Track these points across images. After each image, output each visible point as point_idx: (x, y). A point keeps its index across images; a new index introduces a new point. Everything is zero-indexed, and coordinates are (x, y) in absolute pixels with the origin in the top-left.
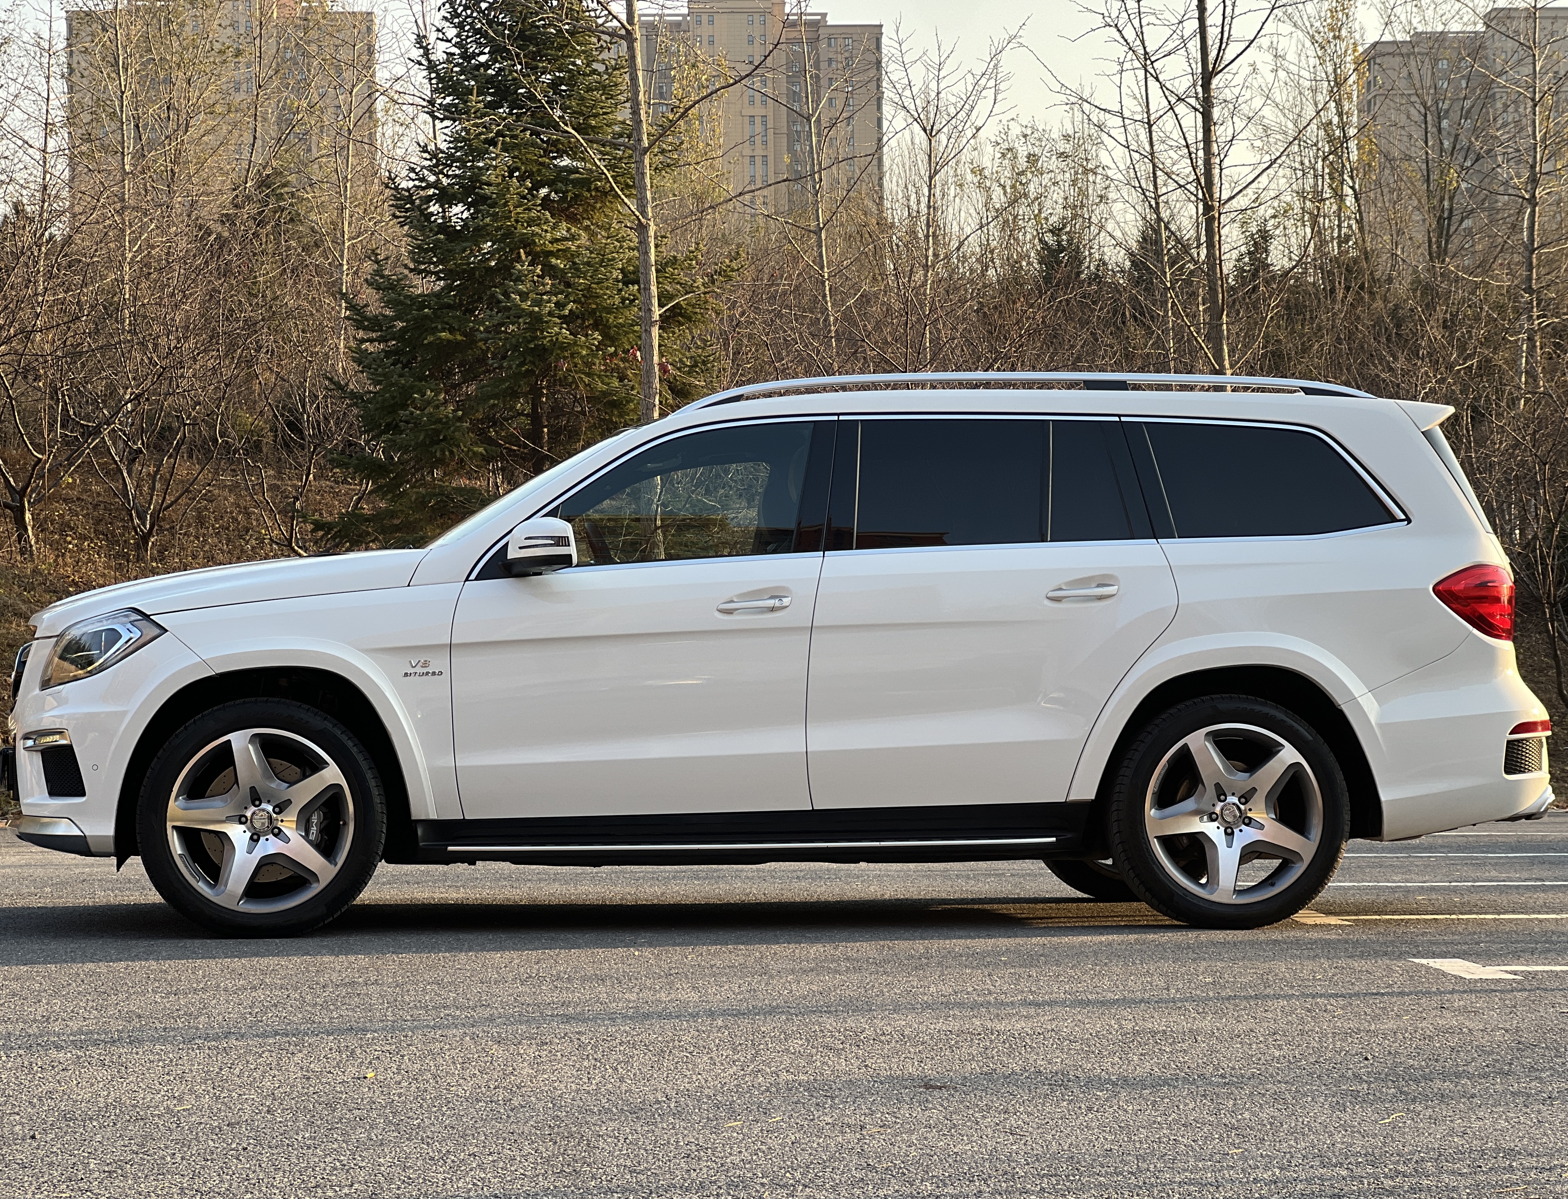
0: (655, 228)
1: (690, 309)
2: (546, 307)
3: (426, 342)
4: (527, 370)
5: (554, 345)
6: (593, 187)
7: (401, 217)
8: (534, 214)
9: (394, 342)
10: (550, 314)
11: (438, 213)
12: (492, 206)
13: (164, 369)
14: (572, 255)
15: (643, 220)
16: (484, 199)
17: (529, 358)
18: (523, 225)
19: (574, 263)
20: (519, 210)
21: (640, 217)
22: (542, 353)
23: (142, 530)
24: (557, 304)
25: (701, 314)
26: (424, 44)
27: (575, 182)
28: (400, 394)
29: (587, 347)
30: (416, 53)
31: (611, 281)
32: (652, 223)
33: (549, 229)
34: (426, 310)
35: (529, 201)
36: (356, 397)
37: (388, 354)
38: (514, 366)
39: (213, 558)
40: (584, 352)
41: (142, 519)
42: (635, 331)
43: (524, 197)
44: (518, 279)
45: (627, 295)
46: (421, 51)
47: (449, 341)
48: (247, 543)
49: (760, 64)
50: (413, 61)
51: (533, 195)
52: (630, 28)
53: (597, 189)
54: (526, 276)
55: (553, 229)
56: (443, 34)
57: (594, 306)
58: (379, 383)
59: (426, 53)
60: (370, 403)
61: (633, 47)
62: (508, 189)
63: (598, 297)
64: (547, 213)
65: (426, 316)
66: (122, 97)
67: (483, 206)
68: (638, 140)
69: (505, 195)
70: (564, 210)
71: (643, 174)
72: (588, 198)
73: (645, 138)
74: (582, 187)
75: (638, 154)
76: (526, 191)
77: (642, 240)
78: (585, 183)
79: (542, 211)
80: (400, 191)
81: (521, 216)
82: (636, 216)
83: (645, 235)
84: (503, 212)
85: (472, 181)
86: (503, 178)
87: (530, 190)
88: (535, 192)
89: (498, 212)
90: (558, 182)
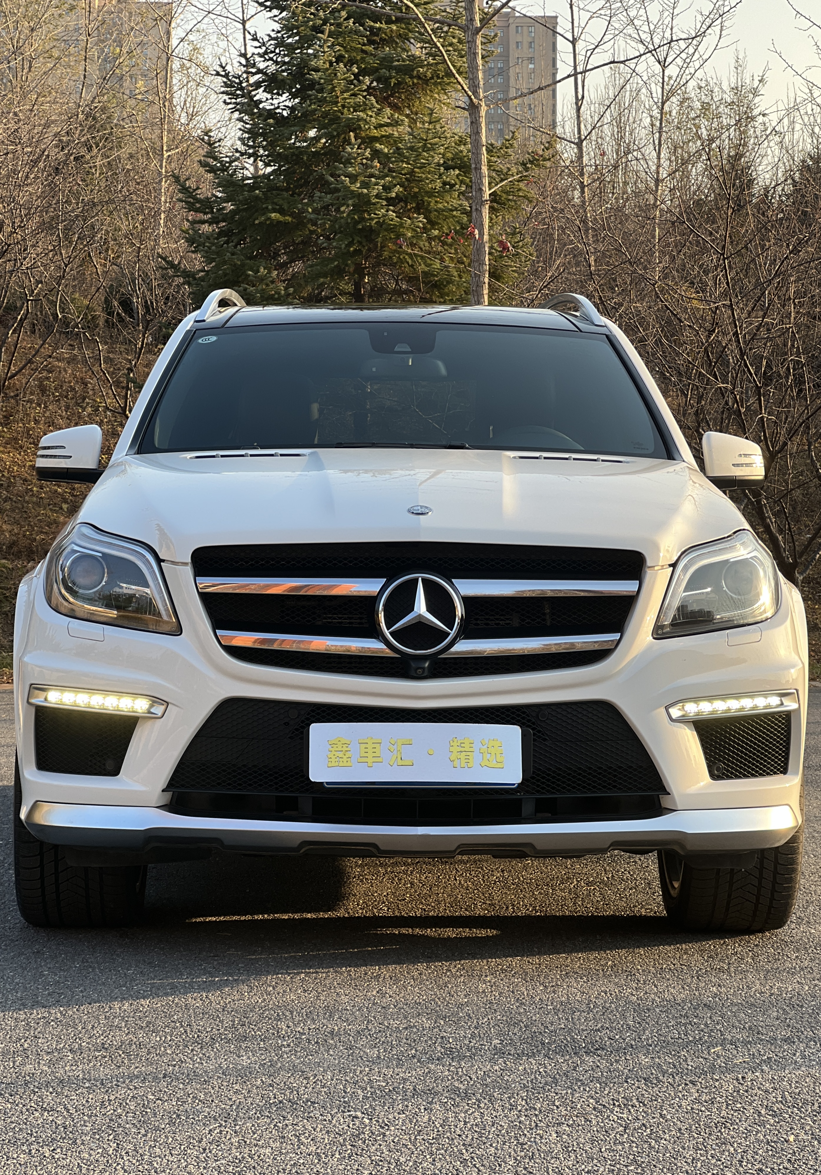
0: (486, 108)
1: (504, 196)
2: (374, 189)
3: (257, 222)
4: (355, 250)
5: (381, 226)
6: (415, 73)
7: (230, 103)
8: (360, 99)
9: (224, 224)
10: (378, 196)
11: (267, 99)
12: (321, 91)
13: (9, 246)
14: (395, 141)
15: (475, 100)
16: (313, 84)
17: (357, 238)
18: (349, 110)
19: (398, 148)
20: (346, 95)
21: (474, 98)
22: (369, 234)
24: (385, 188)
25: (515, 201)
27: (398, 69)
28: (233, 271)
29: (412, 229)
31: (433, 166)
32: (483, 104)
33: (374, 115)
34: (257, 192)
35: (355, 86)
36: (188, 276)
37: (221, 234)
38: (343, 246)
39: (53, 423)
40: (410, 234)
42: (454, 216)
43: (351, 82)
44: (348, 162)
45: (448, 179)
47: (279, 222)
48: (84, 409)
51: (359, 80)
53: (419, 77)
54: (355, 158)
55: (377, 114)
57: (416, 190)
58: (212, 260)
60: (203, 281)
62: (336, 75)
63: (421, 181)
64: (372, 98)
65: (257, 197)
67: (312, 91)
68: (471, 20)
69: (332, 80)
70: (386, 99)
71: (475, 54)
72: (410, 86)
73: (477, 18)
74: (405, 74)
75: (470, 33)
76: (353, 77)
77: (474, 120)
78: (407, 70)
79: (368, 97)
80: (230, 78)
81: (348, 101)
82: (468, 95)
83: (477, 116)
84: (330, 97)
85: (300, 68)
86: (331, 64)
87: (356, 76)
88: (361, 78)
89: (326, 97)
90: (381, 69)
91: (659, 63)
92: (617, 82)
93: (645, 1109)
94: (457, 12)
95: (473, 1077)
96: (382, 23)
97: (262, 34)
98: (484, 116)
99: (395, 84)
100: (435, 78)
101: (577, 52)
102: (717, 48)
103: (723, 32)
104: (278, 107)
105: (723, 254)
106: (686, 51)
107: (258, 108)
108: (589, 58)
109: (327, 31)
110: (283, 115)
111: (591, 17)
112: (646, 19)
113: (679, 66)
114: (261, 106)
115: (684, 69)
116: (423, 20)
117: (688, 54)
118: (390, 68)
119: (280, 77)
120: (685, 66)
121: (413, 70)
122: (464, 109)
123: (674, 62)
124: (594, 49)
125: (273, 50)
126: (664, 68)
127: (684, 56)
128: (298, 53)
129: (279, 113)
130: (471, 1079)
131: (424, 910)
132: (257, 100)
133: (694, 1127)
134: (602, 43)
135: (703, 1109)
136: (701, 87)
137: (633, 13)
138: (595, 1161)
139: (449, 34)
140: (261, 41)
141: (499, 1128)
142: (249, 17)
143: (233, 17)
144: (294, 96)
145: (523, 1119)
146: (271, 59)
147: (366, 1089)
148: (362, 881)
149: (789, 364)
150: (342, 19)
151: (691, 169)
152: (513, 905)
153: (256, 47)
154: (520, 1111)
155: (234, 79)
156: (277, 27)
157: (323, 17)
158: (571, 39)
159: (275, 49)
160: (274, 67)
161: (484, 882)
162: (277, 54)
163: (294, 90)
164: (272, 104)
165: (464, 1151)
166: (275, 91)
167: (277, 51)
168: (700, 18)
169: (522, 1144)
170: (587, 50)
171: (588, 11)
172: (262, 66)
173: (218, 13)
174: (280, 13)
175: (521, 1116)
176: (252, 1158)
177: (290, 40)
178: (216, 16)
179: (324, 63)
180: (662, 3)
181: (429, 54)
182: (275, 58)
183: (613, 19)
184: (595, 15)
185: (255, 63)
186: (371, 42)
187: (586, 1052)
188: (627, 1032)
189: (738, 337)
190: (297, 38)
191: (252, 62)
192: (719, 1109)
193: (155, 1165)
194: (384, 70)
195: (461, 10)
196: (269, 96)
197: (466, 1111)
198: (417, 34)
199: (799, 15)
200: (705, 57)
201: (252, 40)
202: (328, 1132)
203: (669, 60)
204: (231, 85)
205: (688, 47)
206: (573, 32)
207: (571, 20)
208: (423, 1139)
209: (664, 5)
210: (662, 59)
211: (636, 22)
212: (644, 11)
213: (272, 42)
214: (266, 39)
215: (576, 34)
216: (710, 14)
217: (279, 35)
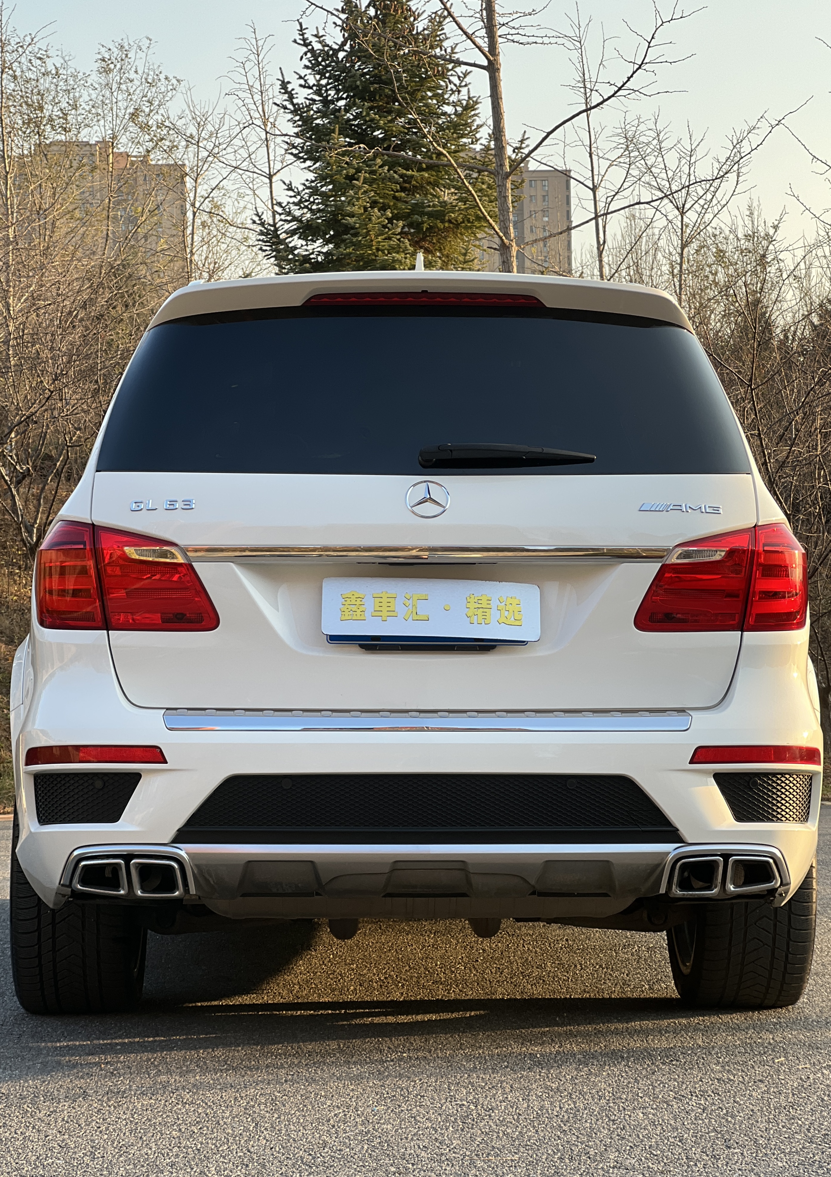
0: (516, 248)
6: (447, 218)
8: (394, 242)
11: (302, 246)
12: (356, 235)
13: (52, 392)
15: (505, 241)
16: (348, 229)
18: (384, 253)
20: (380, 239)
21: (504, 238)
23: (29, 543)
26: (289, 90)
27: (430, 215)
30: (282, 98)
32: (514, 244)
33: (408, 256)
35: (388, 229)
41: (30, 534)
43: (385, 227)
46: (286, 96)
49: (623, 86)
50: (278, 105)
51: (393, 225)
52: (492, 59)
53: (450, 221)
55: (412, 255)
56: (306, 81)
59: (291, 98)
61: (495, 77)
62: (370, 219)
64: (406, 241)
66: (6, 176)
67: (347, 235)
68: (501, 165)
69: (367, 225)
70: (417, 243)
71: (505, 197)
72: (441, 230)
73: (507, 163)
74: (437, 219)
75: (500, 178)
76: (387, 221)
77: (506, 260)
78: (439, 215)
79: (402, 239)
80: (266, 226)
81: (382, 244)
82: (499, 236)
83: (508, 256)
84: (365, 241)
85: (334, 215)
86: (365, 209)
87: (390, 221)
88: (395, 221)
89: (361, 241)
90: (414, 214)
91: (678, 209)
92: (633, 232)
93: (720, 1098)
94: (487, 160)
95: (563, 1079)
96: (413, 171)
97: (298, 185)
98: (515, 255)
99: (427, 228)
100: (466, 222)
101: (597, 199)
102: (735, 193)
103: (740, 178)
104: (313, 253)
105: (751, 386)
106: (704, 197)
107: (293, 254)
108: (609, 204)
109: (362, 178)
110: (318, 261)
111: (611, 165)
112: (663, 167)
113: (697, 212)
114: (296, 252)
115: (702, 215)
116: (455, 165)
117: (706, 200)
118: (422, 214)
119: (314, 225)
120: (703, 211)
121: (444, 216)
122: (495, 249)
123: (692, 209)
124: (614, 196)
125: (307, 198)
126: (682, 214)
127: (702, 202)
128: (332, 201)
129: (314, 258)
130: (561, 1080)
131: (499, 968)
132: (292, 247)
133: (765, 1109)
134: (622, 189)
135: (772, 1097)
136: (716, 235)
137: (650, 160)
138: (680, 1130)
139: (479, 180)
140: (296, 190)
141: (591, 1110)
142: (275, 171)
143: (260, 172)
144: (327, 242)
145: (612, 1105)
146: (306, 207)
147: (468, 1087)
148: (437, 948)
149: (817, 492)
150: (377, 167)
151: (710, 316)
152: (581, 964)
153: (291, 197)
154: (608, 1100)
155: (269, 227)
156: (311, 176)
157: (356, 166)
158: (591, 187)
159: (310, 197)
160: (308, 215)
161: (551, 948)
162: (311, 202)
163: (327, 236)
164: (307, 250)
165: (563, 1125)
166: (310, 238)
167: (312, 199)
168: (717, 165)
169: (613, 1121)
170: (608, 197)
171: (608, 159)
172: (298, 213)
173: (245, 168)
174: (314, 164)
175: (610, 1103)
176: (376, 1131)
177: (324, 189)
178: (243, 172)
179: (359, 208)
180: (679, 151)
181: (460, 199)
182: (309, 206)
183: (633, 166)
184: (615, 163)
185: (290, 211)
186: (403, 189)
187: (662, 1063)
188: (698, 1049)
189: (766, 465)
190: (330, 187)
191: (288, 210)
192: (787, 1097)
193: (292, 1136)
194: (416, 216)
195: (491, 157)
196: (304, 243)
197: (561, 1101)
198: (448, 181)
199: (815, 160)
200: (723, 202)
201: (287, 190)
202: (440, 1114)
203: (687, 206)
204: (266, 233)
205: (706, 193)
206: (593, 180)
207: (590, 169)
208: (525, 1118)
209: (681, 153)
210: (680, 205)
211: (653, 169)
212: (662, 159)
213: (307, 191)
214: (301, 188)
215: (596, 181)
216: (727, 160)
217: (313, 184)
